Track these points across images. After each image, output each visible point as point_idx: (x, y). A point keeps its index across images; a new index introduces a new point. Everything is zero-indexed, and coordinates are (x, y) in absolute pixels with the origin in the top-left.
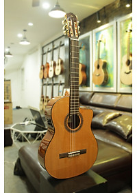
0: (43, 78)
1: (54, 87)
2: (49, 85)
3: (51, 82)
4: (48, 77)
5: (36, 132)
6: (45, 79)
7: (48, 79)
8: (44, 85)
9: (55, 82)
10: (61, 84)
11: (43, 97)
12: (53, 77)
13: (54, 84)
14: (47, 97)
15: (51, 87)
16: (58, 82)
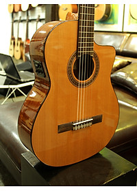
0: (14, 12)
1: (30, 24)
2: (22, 21)
3: (25, 18)
4: (20, 10)
5: (7, 87)
6: (17, 13)
7: (20, 13)
8: (15, 21)
9: (30, 18)
10: (40, 20)
11: (13, 39)
12: (28, 10)
13: (30, 21)
14: (19, 39)
15: (26, 24)
16: (36, 17)
